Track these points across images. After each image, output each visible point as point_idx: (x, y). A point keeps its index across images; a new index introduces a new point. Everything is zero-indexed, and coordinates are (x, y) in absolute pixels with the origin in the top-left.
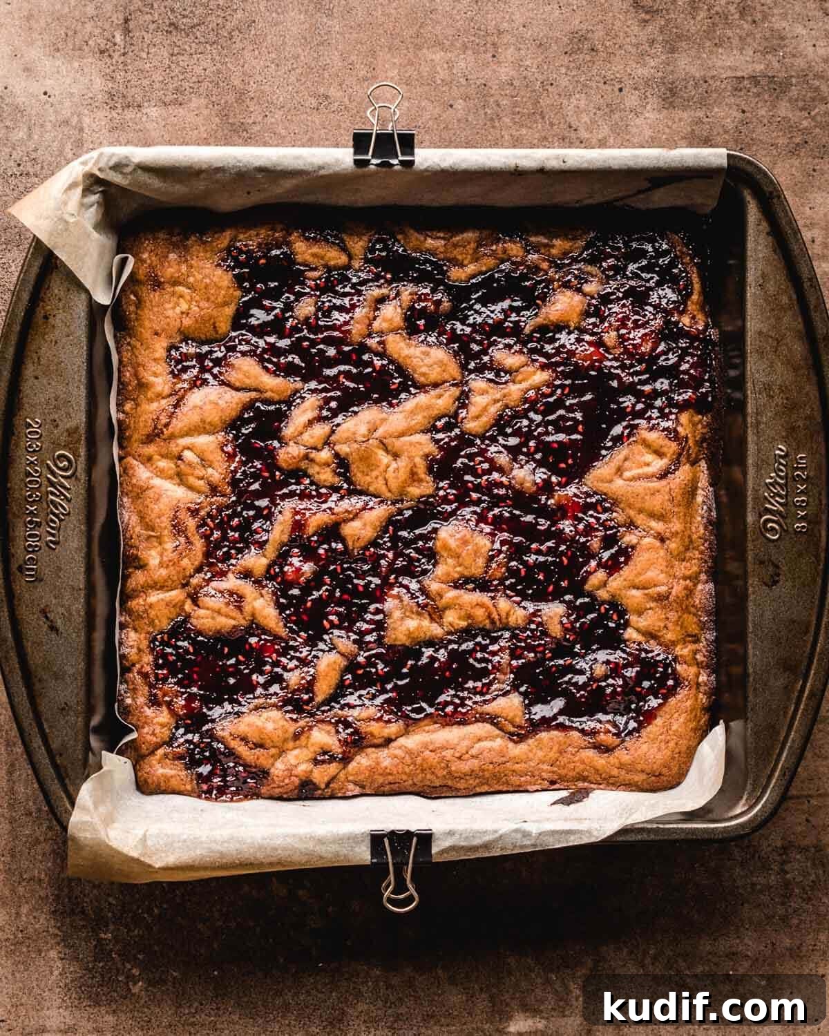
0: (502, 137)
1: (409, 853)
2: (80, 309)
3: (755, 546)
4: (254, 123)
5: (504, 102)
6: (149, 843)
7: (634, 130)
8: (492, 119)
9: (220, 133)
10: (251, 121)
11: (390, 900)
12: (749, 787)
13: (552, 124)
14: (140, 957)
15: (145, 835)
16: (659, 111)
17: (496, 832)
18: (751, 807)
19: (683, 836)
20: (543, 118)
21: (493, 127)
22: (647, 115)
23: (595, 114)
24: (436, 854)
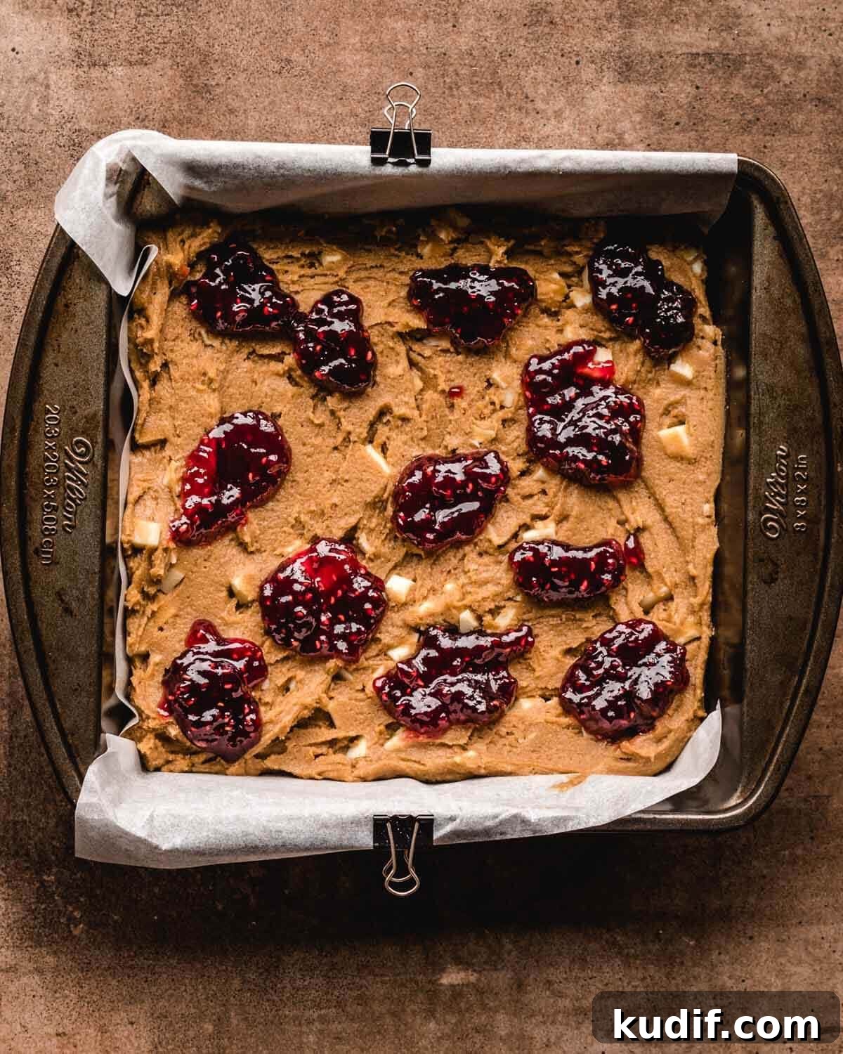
0: (461, 105)
1: (411, 837)
2: (101, 298)
3: (755, 544)
4: (217, 85)
5: (463, 72)
6: (156, 823)
7: (589, 102)
8: (451, 88)
9: (183, 94)
10: (214, 83)
11: (392, 884)
12: (744, 780)
13: (509, 95)
14: (82, 899)
15: (152, 816)
16: (615, 85)
17: (496, 817)
18: (746, 800)
19: (678, 827)
20: (501, 88)
21: (452, 96)
22: (603, 88)
23: (552, 85)
24: (437, 839)
